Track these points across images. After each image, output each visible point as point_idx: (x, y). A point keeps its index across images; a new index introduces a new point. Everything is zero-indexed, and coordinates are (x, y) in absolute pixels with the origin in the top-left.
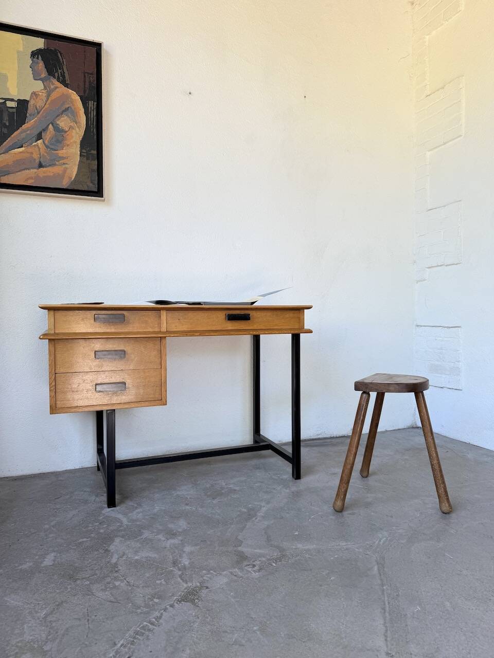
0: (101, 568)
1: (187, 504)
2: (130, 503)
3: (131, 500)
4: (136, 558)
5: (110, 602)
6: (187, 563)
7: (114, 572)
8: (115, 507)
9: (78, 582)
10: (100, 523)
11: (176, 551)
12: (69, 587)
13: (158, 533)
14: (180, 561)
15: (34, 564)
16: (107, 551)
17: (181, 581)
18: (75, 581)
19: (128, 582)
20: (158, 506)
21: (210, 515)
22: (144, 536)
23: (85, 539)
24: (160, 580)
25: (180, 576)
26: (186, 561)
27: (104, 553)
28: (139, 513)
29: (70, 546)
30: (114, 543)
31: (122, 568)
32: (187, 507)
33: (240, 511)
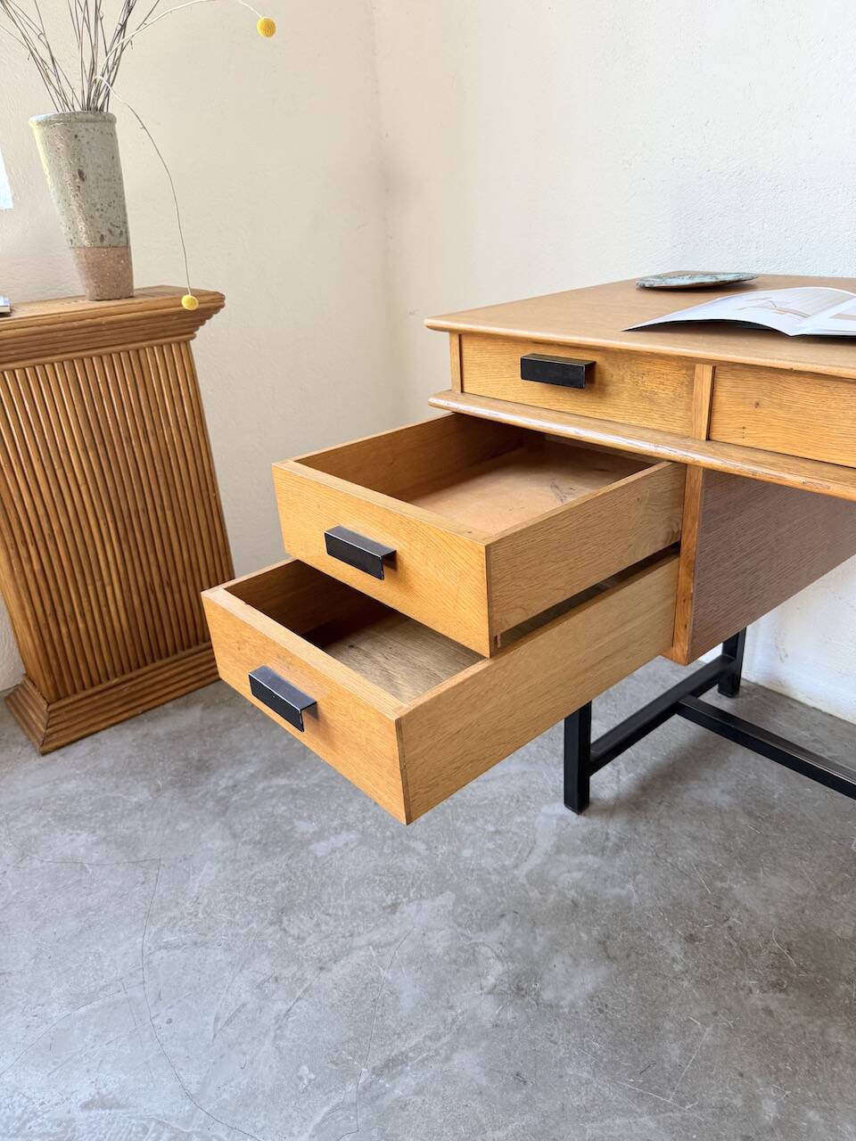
0: (328, 937)
1: (691, 938)
2: (614, 828)
3: (629, 822)
4: (384, 974)
5: (217, 1019)
6: (398, 1092)
7: (320, 965)
8: (578, 814)
9: (271, 930)
10: (497, 832)
11: (444, 1040)
12: (254, 925)
13: (511, 957)
14: (400, 1073)
15: (314, 833)
16: (394, 907)
17: (318, 1119)
18: (272, 923)
19: (289, 1010)
20: (636, 885)
21: (668, 1025)
22: (481, 937)
23: (421, 847)
24: (311, 1070)
25: (335, 1109)
26: (401, 1087)
27: (384, 909)
28: (580, 867)
29: (390, 842)
30: (426, 904)
31: (339, 970)
32: (676, 950)
33: (752, 1100)
